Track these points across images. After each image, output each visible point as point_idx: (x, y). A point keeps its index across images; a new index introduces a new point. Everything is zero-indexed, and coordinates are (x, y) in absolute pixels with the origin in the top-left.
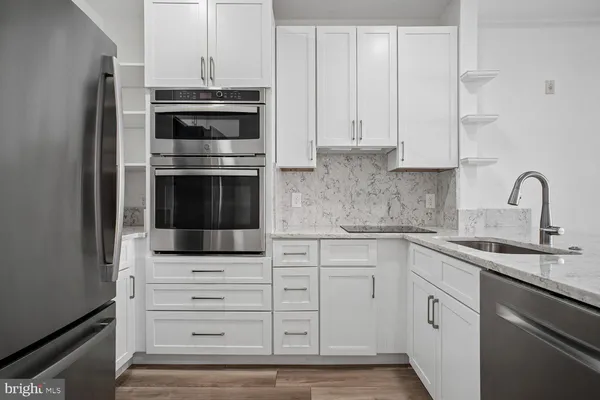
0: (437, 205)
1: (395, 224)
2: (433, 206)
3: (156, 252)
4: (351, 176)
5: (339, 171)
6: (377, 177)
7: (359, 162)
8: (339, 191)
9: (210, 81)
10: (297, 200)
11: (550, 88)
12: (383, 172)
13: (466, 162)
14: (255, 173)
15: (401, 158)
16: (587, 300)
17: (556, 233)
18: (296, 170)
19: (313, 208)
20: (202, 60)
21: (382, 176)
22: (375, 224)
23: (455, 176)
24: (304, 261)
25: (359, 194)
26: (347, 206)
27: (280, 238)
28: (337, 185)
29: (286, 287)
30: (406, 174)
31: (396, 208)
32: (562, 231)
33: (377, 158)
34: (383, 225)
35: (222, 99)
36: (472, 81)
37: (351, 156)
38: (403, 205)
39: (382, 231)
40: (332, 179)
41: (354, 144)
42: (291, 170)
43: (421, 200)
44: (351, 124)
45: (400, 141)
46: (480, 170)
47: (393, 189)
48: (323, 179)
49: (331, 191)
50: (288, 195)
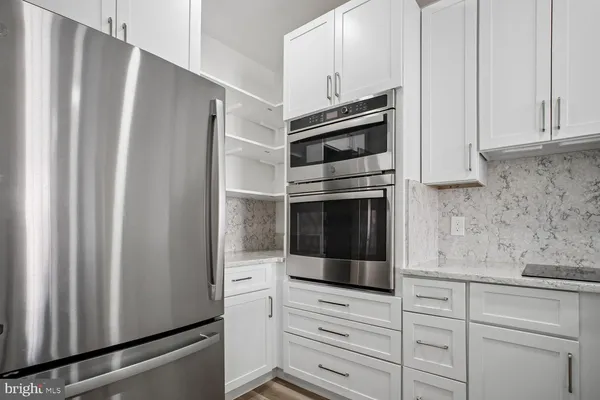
3: (292, 277)
4: (551, 189)
5: (528, 183)
7: (567, 165)
8: (527, 212)
9: (336, 98)
10: (459, 225)
18: (457, 186)
19: (484, 237)
20: (329, 78)
24: (444, 309)
25: (565, 217)
26: (543, 235)
28: (523, 203)
29: (419, 339)
35: (347, 114)
37: (549, 157)
40: (514, 195)
41: (546, 137)
42: (450, 186)
44: (539, 107)
48: (499, 196)
50: (446, 219)
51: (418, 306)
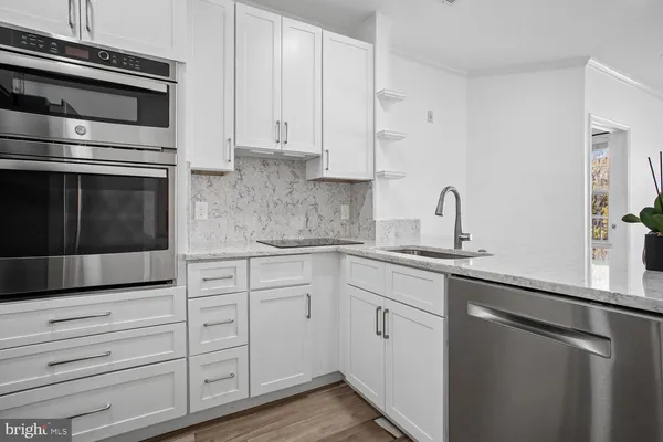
0: (351, 217)
1: (313, 236)
2: (348, 218)
4: (268, 184)
5: (254, 176)
6: (295, 185)
7: (276, 168)
8: (254, 201)
9: (85, 32)
10: (202, 210)
11: (430, 117)
12: (301, 180)
13: (382, 175)
14: (162, 174)
15: (325, 167)
16: (558, 291)
17: (468, 239)
19: (223, 220)
21: (300, 186)
22: (292, 238)
23: (371, 187)
24: (229, 286)
25: (276, 205)
26: (264, 218)
27: (199, 260)
28: (252, 193)
29: (206, 322)
30: (323, 184)
31: (314, 219)
32: (471, 236)
33: (295, 164)
34: (302, 238)
35: (108, 63)
36: (385, 98)
37: (267, 160)
38: (320, 216)
39: (300, 244)
40: (245, 186)
41: (278, 147)
43: (337, 211)
44: (276, 124)
45: (325, 149)
46: (392, 183)
47: (311, 200)
48: (235, 186)
49: (246, 200)
51: (205, 289)
